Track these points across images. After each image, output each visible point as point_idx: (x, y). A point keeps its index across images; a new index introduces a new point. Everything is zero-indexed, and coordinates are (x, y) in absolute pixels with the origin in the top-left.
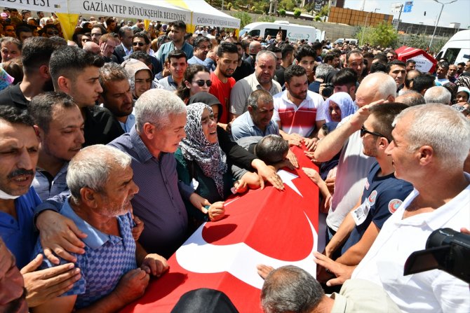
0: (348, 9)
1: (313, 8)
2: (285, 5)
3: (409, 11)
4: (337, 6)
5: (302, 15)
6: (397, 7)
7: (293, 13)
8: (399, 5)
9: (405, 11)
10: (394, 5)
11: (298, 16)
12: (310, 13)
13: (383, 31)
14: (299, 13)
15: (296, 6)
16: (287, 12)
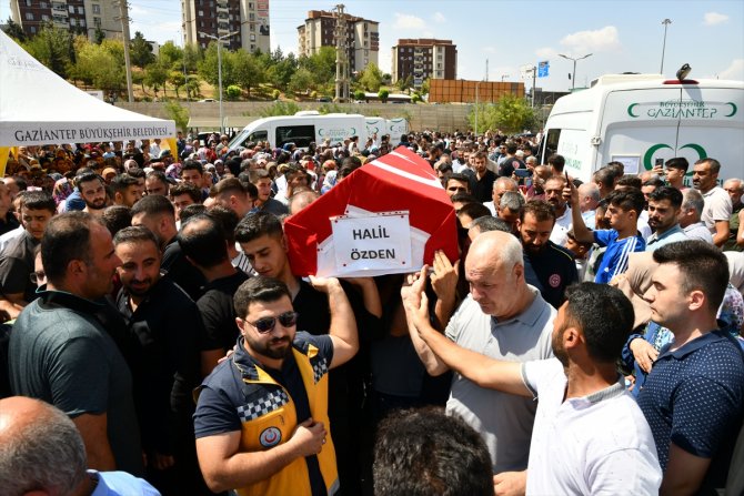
0: (462, 81)
1: (411, 85)
2: (366, 84)
3: (546, 74)
4: (446, 79)
5: (390, 96)
6: (528, 71)
7: (377, 95)
8: (530, 67)
9: (540, 75)
10: (524, 69)
11: (384, 98)
12: (406, 91)
13: (507, 107)
14: (386, 94)
15: (384, 84)
16: (367, 94)
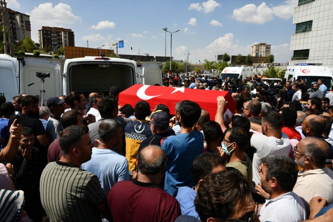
1: (51, 50)
2: (24, 48)
3: (123, 47)
5: (41, 55)
6: (114, 45)
7: (32, 54)
9: (120, 47)
11: (37, 56)
12: (49, 53)
14: (38, 53)
16: (26, 53)
